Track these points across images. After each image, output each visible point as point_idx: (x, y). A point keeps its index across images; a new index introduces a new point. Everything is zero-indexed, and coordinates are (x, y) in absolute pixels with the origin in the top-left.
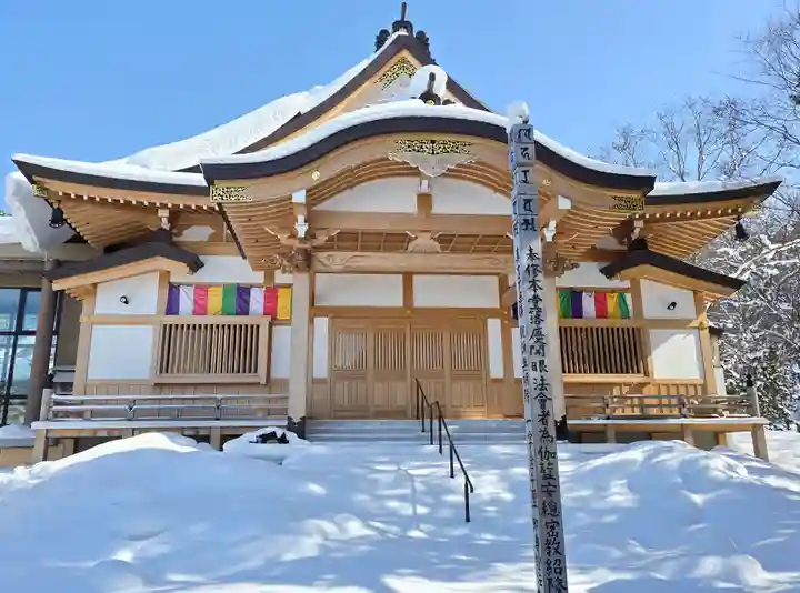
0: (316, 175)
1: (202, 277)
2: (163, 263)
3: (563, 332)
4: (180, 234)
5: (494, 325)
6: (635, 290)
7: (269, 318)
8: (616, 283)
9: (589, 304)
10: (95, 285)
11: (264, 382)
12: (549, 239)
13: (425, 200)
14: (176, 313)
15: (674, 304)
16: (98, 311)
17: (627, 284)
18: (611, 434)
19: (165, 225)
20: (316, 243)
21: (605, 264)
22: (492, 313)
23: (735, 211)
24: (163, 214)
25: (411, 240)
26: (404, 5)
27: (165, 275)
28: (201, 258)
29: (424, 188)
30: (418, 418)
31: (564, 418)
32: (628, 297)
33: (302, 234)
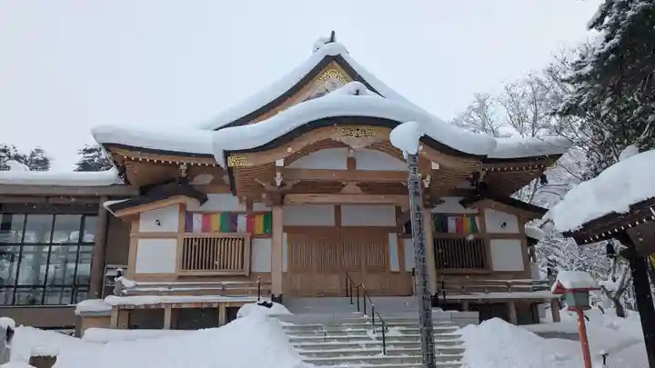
0: (289, 150)
1: (207, 207)
2: (183, 199)
3: (436, 242)
4: (192, 180)
5: (393, 238)
6: (481, 214)
7: (250, 234)
8: (469, 211)
9: (452, 224)
10: (139, 213)
11: (247, 274)
12: (427, 186)
13: (351, 162)
14: (191, 231)
15: (505, 224)
16: (141, 230)
17: (476, 211)
18: (466, 305)
19: (184, 175)
20: (286, 188)
21: (461, 199)
22: (392, 230)
23: (539, 166)
24: (183, 167)
25: (343, 186)
26: (333, 33)
27: (183, 207)
28: (208, 195)
29: (351, 154)
30: (347, 296)
31: (437, 294)
32: (477, 219)
33: (278, 183)
